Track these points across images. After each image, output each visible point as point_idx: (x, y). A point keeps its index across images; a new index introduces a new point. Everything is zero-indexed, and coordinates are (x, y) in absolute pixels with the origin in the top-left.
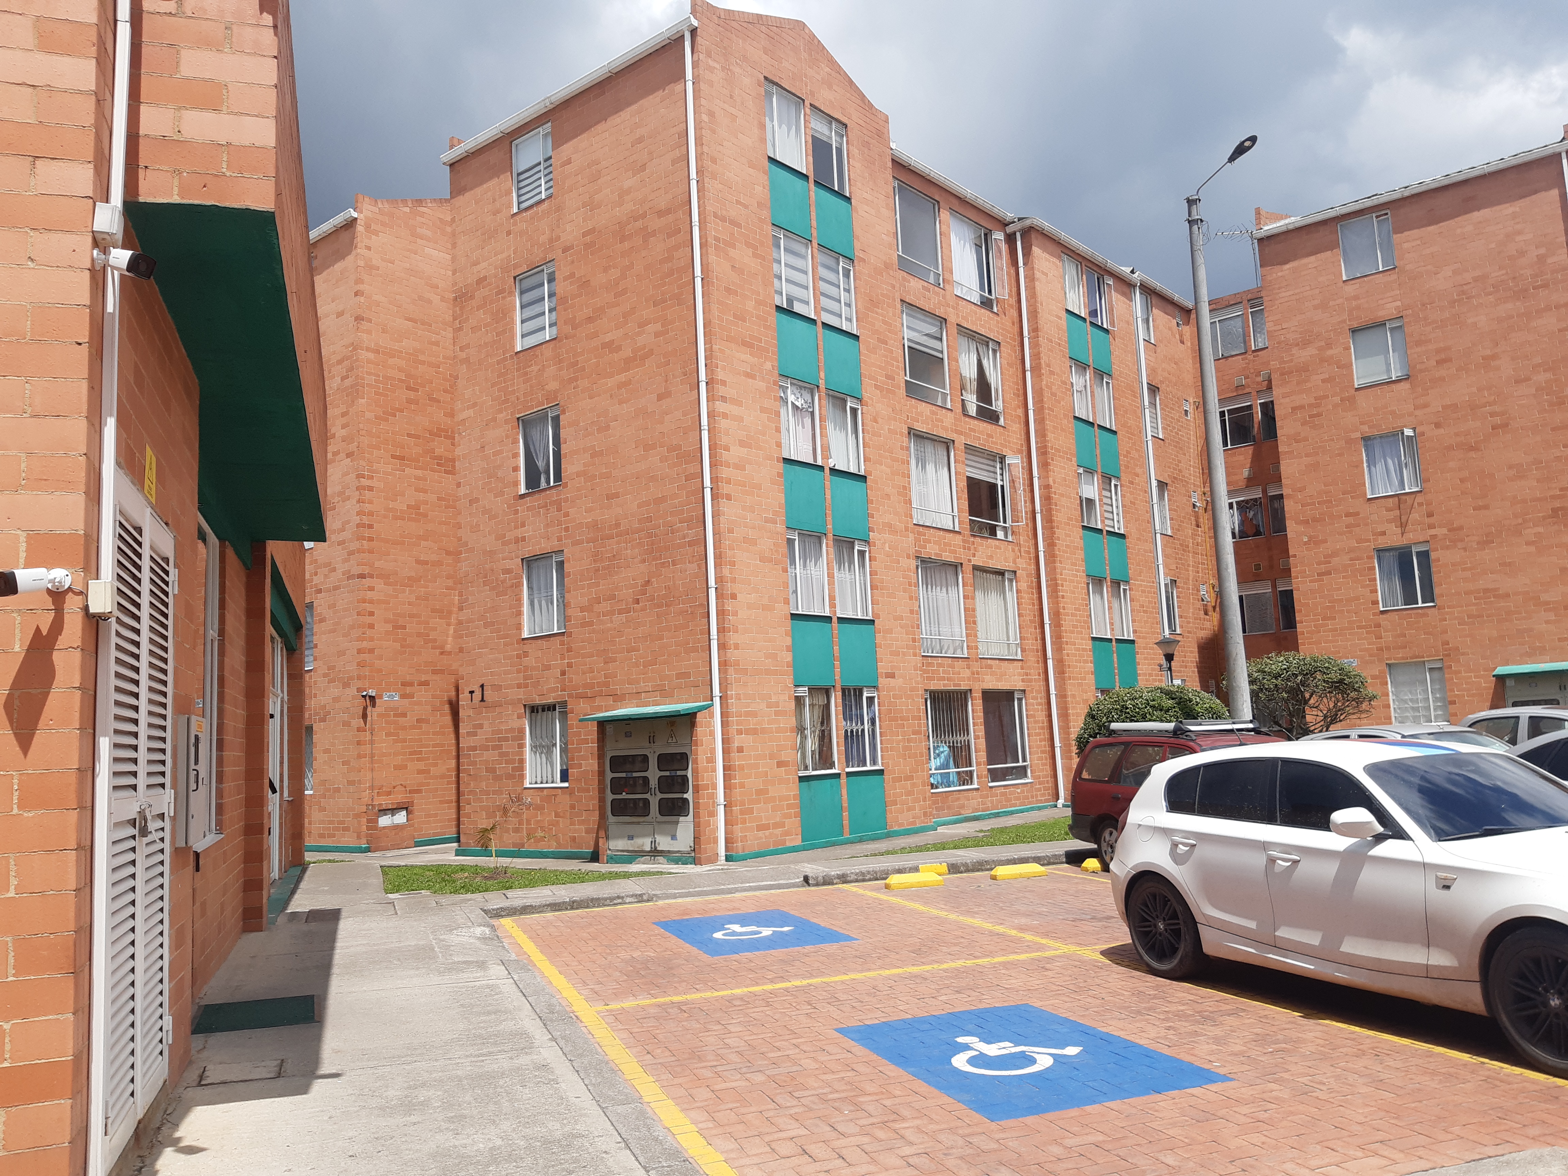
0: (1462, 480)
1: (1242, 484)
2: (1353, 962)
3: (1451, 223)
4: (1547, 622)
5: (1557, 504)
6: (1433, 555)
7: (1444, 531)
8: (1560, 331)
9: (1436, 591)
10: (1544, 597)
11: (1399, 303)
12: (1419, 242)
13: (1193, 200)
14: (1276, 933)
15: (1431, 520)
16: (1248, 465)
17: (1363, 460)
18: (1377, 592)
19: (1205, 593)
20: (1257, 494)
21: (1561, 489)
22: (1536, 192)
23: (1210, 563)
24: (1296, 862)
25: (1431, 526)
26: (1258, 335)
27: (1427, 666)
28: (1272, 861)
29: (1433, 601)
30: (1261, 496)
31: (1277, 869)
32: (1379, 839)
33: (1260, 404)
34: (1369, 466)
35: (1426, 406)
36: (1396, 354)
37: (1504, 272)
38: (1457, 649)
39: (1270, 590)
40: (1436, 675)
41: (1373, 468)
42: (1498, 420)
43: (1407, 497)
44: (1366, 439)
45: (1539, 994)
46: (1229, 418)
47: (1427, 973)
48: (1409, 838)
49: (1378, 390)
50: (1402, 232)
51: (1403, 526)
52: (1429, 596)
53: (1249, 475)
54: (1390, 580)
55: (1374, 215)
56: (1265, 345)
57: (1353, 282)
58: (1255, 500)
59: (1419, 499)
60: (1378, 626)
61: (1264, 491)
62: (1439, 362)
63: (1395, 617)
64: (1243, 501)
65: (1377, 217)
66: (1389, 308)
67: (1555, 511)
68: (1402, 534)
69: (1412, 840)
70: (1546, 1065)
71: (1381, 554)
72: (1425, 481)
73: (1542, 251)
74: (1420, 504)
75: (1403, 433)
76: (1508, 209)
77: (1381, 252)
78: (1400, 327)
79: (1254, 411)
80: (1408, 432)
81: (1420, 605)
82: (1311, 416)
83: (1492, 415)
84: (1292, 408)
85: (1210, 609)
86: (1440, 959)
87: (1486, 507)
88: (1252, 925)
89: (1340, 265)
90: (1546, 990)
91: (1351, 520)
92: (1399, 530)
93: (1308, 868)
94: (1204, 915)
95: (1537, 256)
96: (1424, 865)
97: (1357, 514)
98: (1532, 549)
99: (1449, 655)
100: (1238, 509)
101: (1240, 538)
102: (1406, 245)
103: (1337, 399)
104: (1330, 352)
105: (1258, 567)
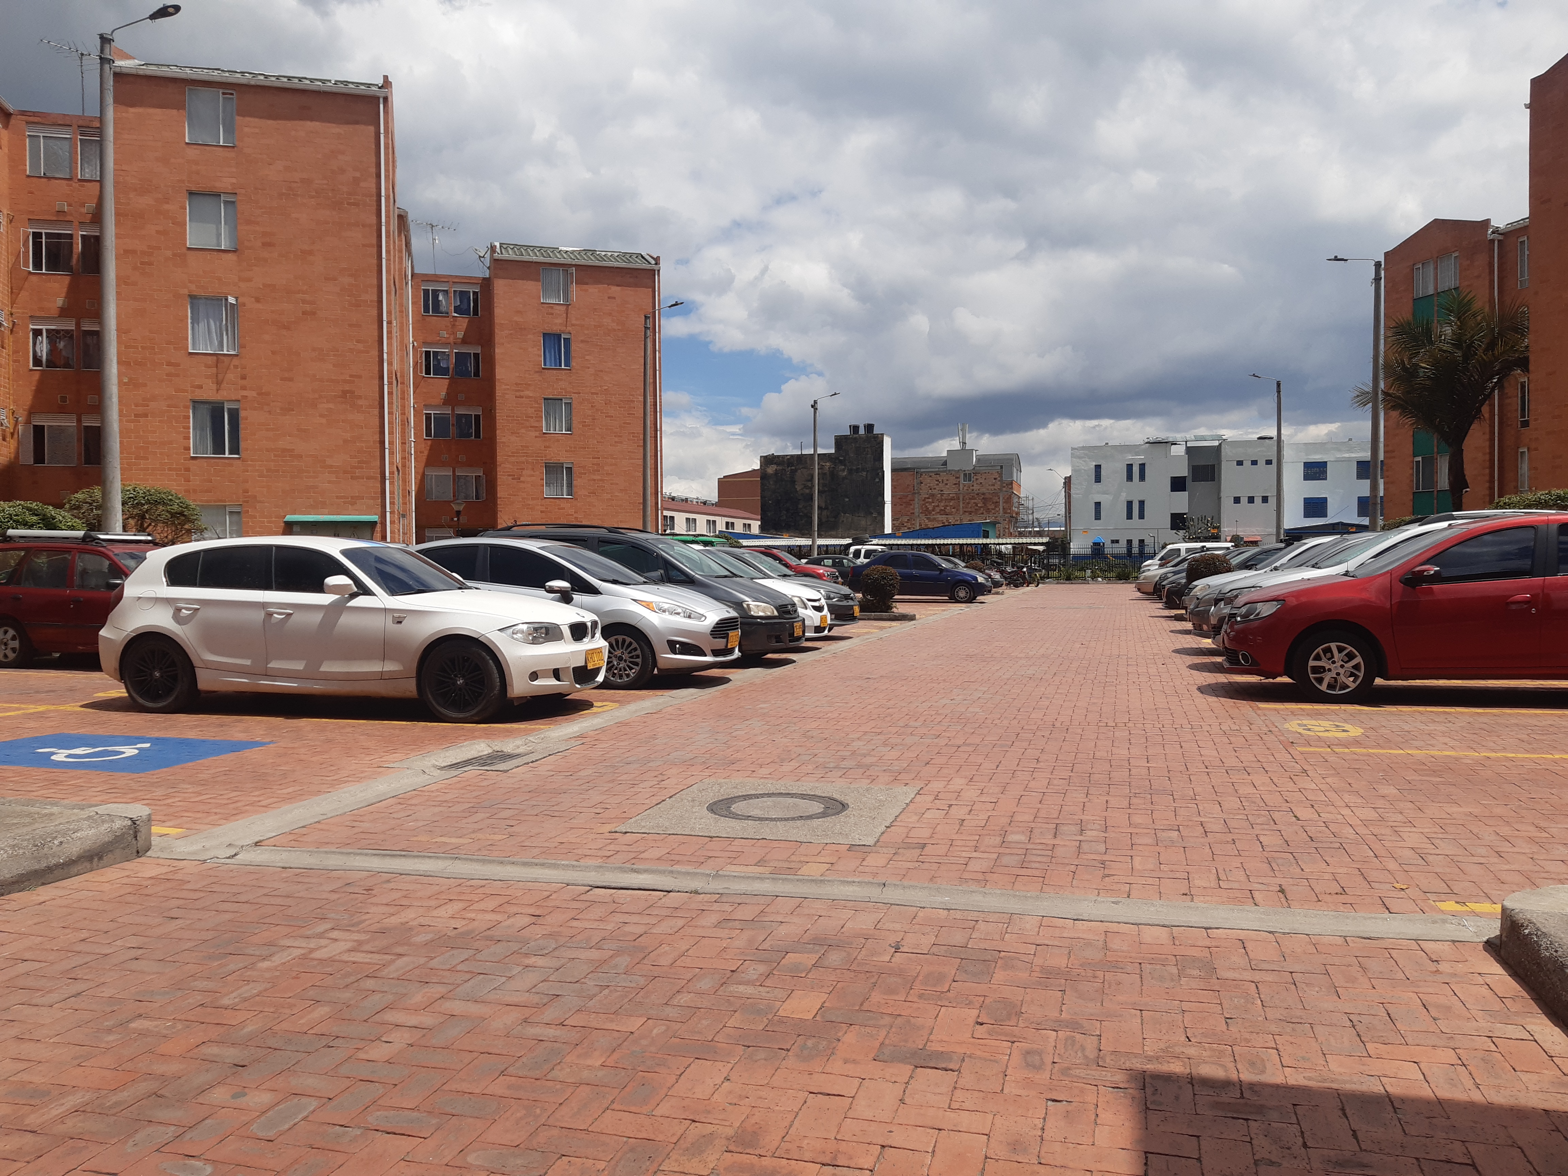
0: (273, 353)
1: (55, 312)
2: (328, 677)
3: (289, 124)
4: (329, 482)
5: (347, 387)
6: (242, 414)
7: (254, 394)
8: (364, 245)
9: (242, 445)
10: (329, 462)
11: (234, 180)
12: (257, 130)
13: (106, 39)
14: (269, 666)
15: (244, 382)
16: (64, 295)
17: (187, 316)
18: (189, 439)
19: (4, 418)
20: (70, 325)
21: (351, 376)
22: (357, 123)
23: (11, 388)
24: (290, 615)
25: (244, 388)
26: (86, 165)
27: (228, 509)
28: (270, 615)
29: (238, 454)
30: (74, 328)
31: (273, 621)
32: (353, 596)
33: (83, 236)
34: (192, 323)
35: (249, 280)
36: (227, 227)
37: (325, 182)
38: (255, 497)
39: (75, 424)
40: (235, 517)
41: (196, 325)
42: (308, 307)
43: (225, 359)
44: (193, 297)
45: (451, 679)
46: (46, 242)
47: (382, 677)
48: (374, 595)
49: (208, 256)
50: (244, 116)
51: (219, 383)
52: (235, 450)
53: (63, 304)
54: (202, 429)
55: (221, 91)
56: (92, 176)
57: (195, 147)
58: (67, 331)
59: (235, 361)
60: (187, 470)
61: (78, 325)
62: (264, 244)
63: (204, 463)
64: (53, 330)
65: (224, 93)
66: (225, 183)
67: (345, 393)
68: (218, 390)
69: (376, 595)
70: (451, 717)
71: (196, 406)
72: (242, 346)
73: (358, 175)
74: (236, 367)
75: (227, 300)
76: (335, 129)
77: (223, 127)
78: (233, 202)
79: (74, 241)
80: (231, 300)
81: (227, 455)
82: (142, 263)
83: (304, 301)
84: (124, 251)
85: (8, 435)
86: (390, 667)
87: (290, 380)
88: (248, 662)
89: (184, 127)
90: (456, 676)
91: (171, 369)
92: (214, 387)
93: (298, 618)
94: (202, 660)
95: (353, 177)
96: (385, 609)
97: (178, 365)
98: (324, 421)
99: (247, 502)
100: (47, 337)
101: (47, 367)
102: (246, 129)
103: (169, 253)
104: (166, 207)
105: (64, 399)
